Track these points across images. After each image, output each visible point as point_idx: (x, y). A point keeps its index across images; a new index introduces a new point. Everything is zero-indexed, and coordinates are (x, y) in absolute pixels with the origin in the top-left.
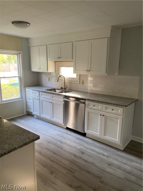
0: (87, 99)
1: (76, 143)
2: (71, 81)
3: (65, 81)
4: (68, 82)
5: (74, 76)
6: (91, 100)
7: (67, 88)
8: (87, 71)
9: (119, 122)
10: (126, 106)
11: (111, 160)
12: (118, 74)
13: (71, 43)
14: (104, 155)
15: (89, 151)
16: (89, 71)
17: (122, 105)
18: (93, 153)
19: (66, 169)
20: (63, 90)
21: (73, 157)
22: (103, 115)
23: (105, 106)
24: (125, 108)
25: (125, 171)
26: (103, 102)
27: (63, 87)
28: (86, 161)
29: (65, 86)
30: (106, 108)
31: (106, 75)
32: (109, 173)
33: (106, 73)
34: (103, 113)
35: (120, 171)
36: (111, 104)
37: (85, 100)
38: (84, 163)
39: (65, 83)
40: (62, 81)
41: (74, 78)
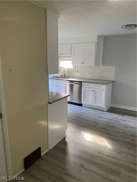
0: (83, 82)
1: (77, 109)
2: (69, 70)
3: (65, 71)
4: (67, 71)
5: (71, 67)
6: (86, 82)
7: (66, 76)
8: (82, 63)
9: (104, 94)
10: (107, 84)
11: (100, 116)
12: (101, 65)
13: (70, 44)
14: (95, 114)
15: (86, 112)
16: (83, 63)
17: (105, 84)
18: (89, 113)
19: (75, 120)
20: (63, 77)
21: (77, 115)
22: (94, 91)
23: (95, 85)
24: (107, 85)
25: (108, 119)
26: (93, 83)
27: (63, 75)
28: (85, 116)
29: (64, 75)
30: (96, 86)
31: (95, 66)
32: (100, 120)
33: (95, 65)
34: (94, 89)
35: (106, 119)
36: (99, 83)
37: (82, 82)
38: (85, 117)
39: (65, 72)
40: (62, 71)
41: (71, 69)
